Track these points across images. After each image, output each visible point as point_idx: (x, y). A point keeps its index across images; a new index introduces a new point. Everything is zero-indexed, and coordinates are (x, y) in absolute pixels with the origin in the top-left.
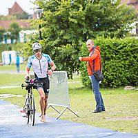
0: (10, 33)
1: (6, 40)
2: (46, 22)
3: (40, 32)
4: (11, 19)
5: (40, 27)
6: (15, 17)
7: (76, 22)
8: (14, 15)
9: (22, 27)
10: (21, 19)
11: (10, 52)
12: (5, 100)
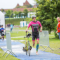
0: (24, 13)
1: (22, 16)
2: (40, 9)
3: (37, 13)
4: (24, 8)
5: (37, 11)
6: (26, 6)
7: (53, 9)
8: (25, 6)
9: (29, 11)
10: (29, 7)
11: (24, 22)
12: (21, 42)
